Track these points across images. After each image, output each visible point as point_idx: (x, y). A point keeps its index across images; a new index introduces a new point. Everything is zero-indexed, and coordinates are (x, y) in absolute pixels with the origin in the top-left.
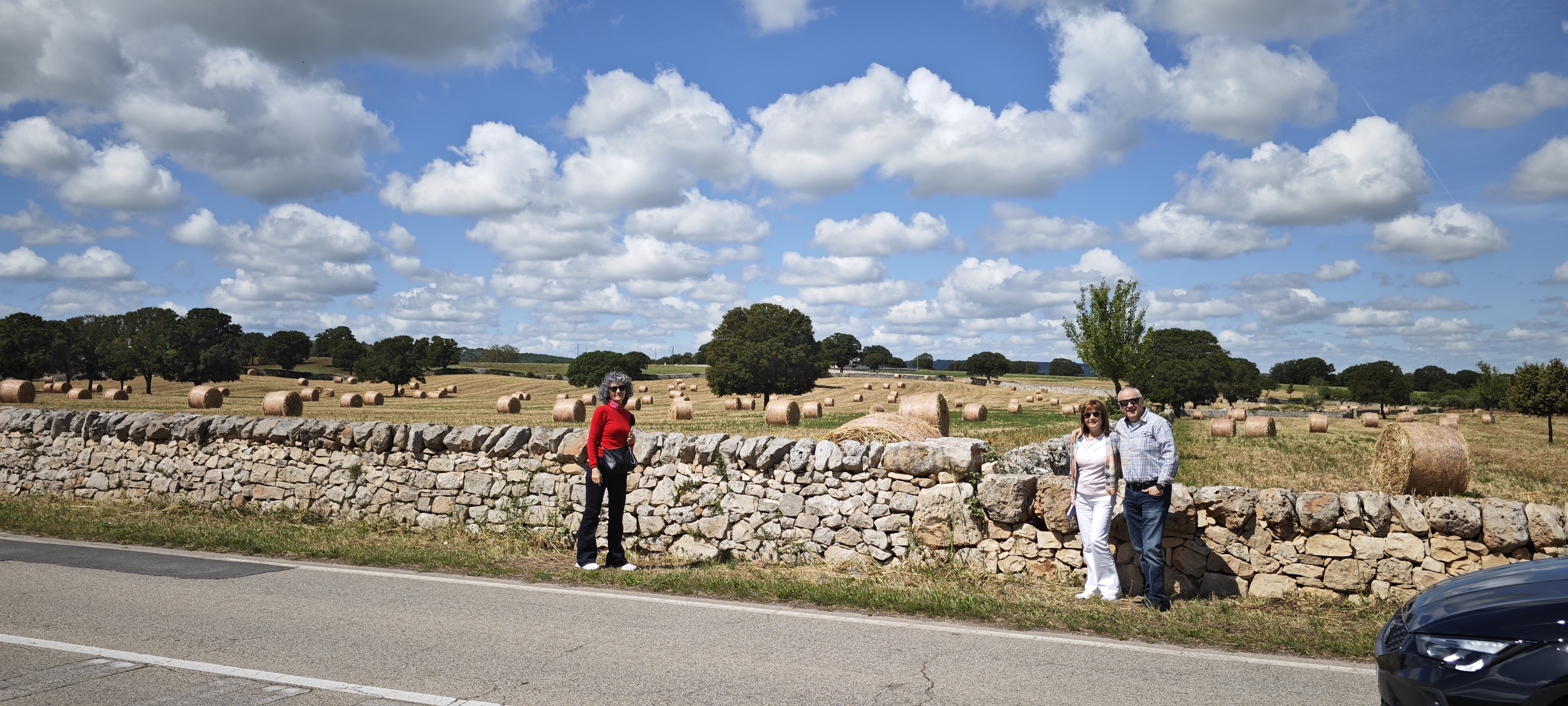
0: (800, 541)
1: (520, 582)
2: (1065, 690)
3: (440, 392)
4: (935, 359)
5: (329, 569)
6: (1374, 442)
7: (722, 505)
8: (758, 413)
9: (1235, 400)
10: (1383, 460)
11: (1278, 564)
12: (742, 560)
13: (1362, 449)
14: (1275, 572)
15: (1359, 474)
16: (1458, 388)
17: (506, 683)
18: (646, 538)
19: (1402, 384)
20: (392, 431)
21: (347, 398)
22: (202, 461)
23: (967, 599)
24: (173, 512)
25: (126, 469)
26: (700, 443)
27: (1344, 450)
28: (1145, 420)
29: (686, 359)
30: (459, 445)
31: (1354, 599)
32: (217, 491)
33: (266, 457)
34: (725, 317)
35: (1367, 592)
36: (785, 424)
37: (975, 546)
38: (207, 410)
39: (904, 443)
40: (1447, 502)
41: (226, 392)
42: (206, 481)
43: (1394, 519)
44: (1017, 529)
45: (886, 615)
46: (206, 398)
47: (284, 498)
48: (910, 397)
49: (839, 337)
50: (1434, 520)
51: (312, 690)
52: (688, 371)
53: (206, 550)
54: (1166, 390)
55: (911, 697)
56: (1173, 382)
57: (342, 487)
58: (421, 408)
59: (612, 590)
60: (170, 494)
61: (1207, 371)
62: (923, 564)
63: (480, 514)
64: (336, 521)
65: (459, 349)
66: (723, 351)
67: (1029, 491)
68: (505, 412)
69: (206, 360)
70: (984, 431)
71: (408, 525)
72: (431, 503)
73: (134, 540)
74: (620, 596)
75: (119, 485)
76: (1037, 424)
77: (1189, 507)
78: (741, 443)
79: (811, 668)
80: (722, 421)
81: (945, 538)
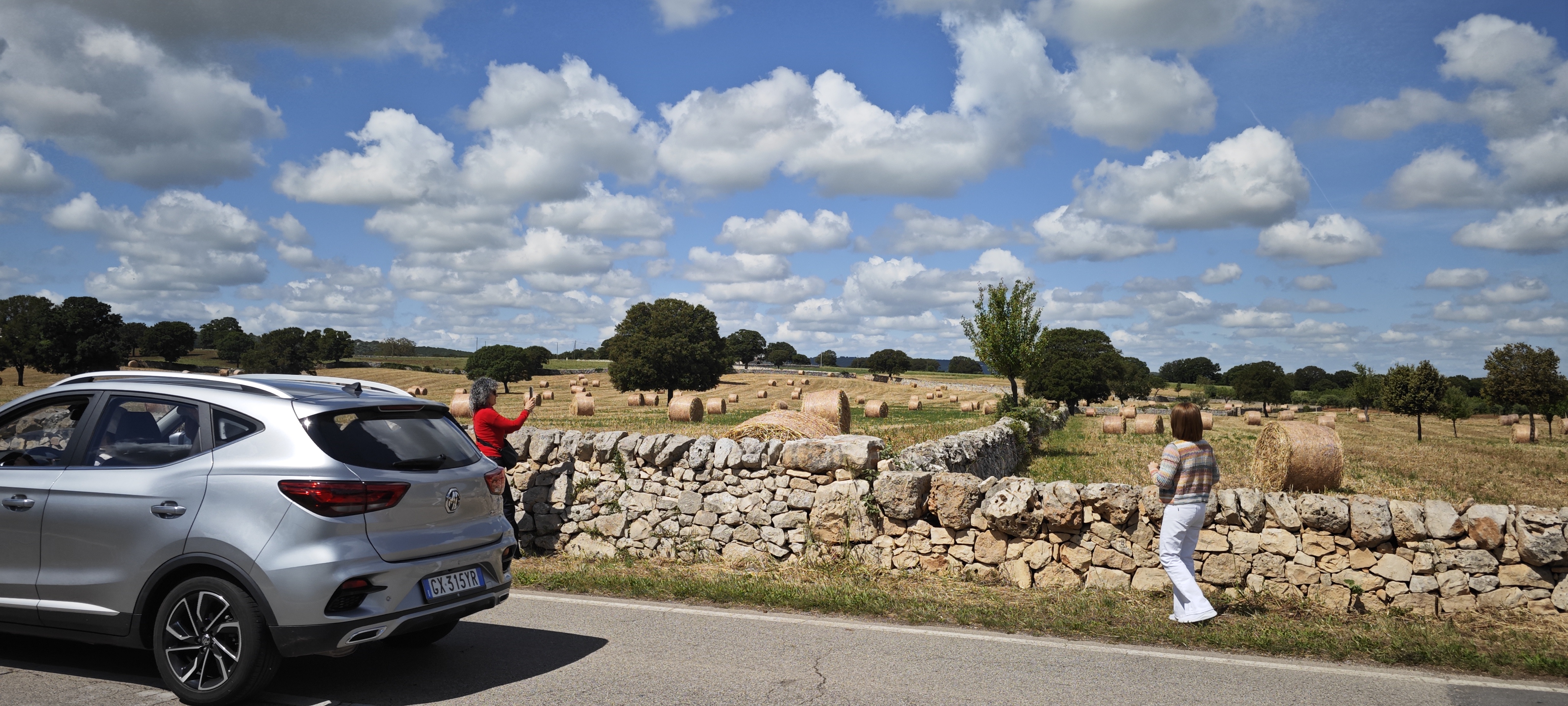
0: (698, 539)
2: (953, 684)
4: (838, 356)
6: (1255, 438)
7: (619, 503)
8: (661, 409)
9: (1126, 398)
10: (1263, 457)
12: (640, 558)
13: (1244, 446)
15: (1240, 470)
16: (1336, 387)
18: (542, 536)
19: (1284, 384)
23: (862, 595)
26: (598, 441)
27: (1227, 448)
29: (589, 354)
31: (1231, 592)
34: (628, 312)
35: (1243, 585)
36: (688, 420)
37: (870, 542)
39: (803, 441)
40: (1318, 499)
43: (1268, 515)
44: (911, 525)
45: (781, 611)
48: (812, 394)
49: (745, 333)
50: (1306, 516)
52: (591, 367)
54: (1061, 388)
55: (803, 692)
56: (1068, 380)
61: (1100, 370)
62: (820, 560)
65: (353, 342)
66: (626, 346)
67: (923, 487)
69: (83, 351)
70: (884, 427)
76: (936, 421)
77: (1076, 503)
78: (640, 441)
79: (706, 666)
80: (623, 416)
81: (841, 534)
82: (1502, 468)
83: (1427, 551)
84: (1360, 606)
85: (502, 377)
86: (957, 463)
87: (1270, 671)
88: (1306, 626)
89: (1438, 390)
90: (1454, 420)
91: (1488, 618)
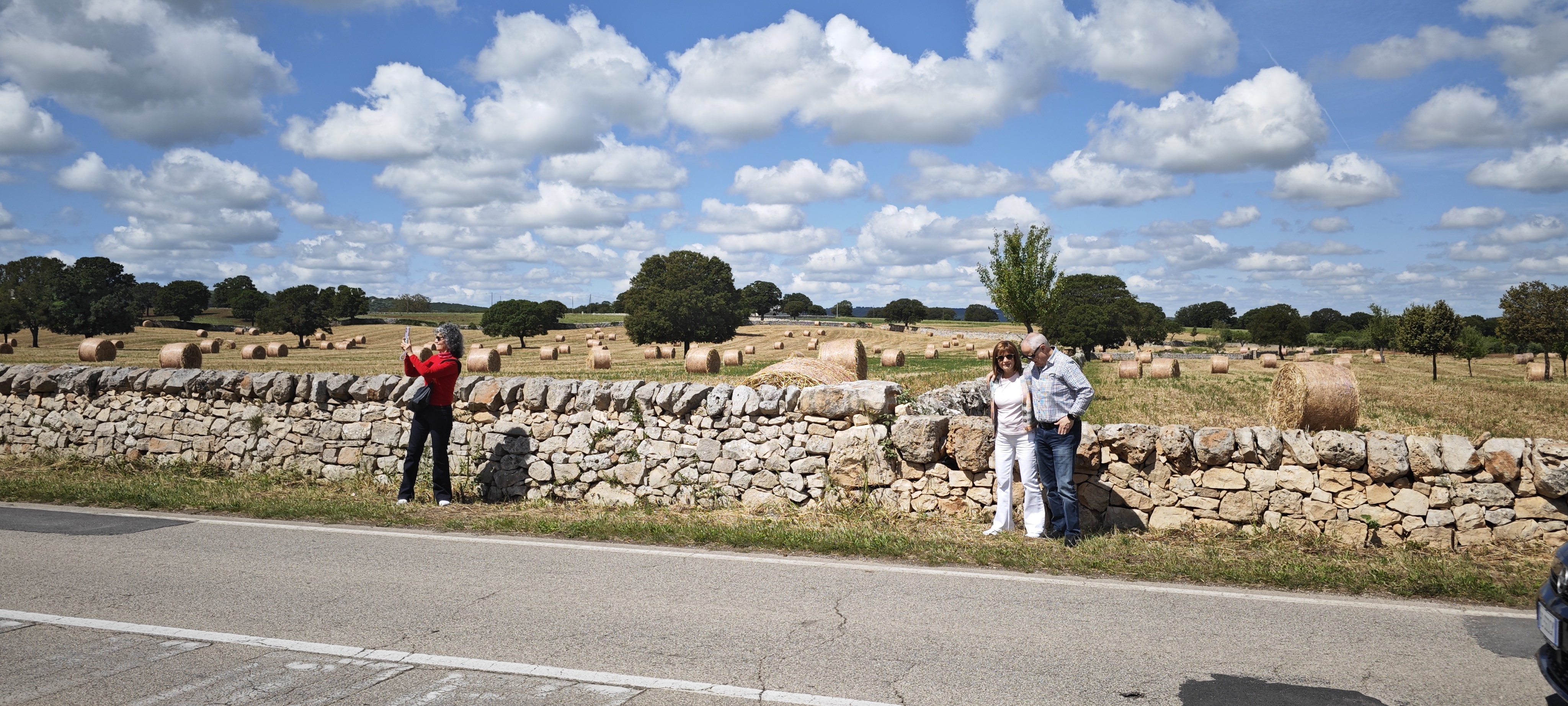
0: (718, 485)
1: (431, 532)
2: (973, 622)
3: (348, 343)
4: (854, 306)
5: (230, 523)
6: (1271, 380)
7: (638, 452)
8: (678, 361)
9: (1142, 343)
10: (1279, 398)
11: (1176, 497)
12: (659, 506)
13: (1259, 388)
14: (1174, 505)
15: (1256, 411)
16: (1351, 329)
17: (416, 632)
18: (561, 485)
19: (1300, 326)
20: (294, 382)
21: (249, 349)
22: (93, 415)
23: (881, 537)
24: (62, 468)
25: (10, 424)
26: (615, 390)
27: (1243, 390)
29: (604, 308)
30: (365, 395)
31: (1248, 529)
32: (110, 446)
33: (161, 410)
34: (643, 265)
35: (1260, 522)
36: (705, 372)
37: (888, 486)
38: (100, 363)
39: (821, 387)
40: (1335, 436)
41: (120, 345)
42: (97, 435)
43: (1285, 452)
44: (929, 468)
45: (801, 555)
46: (98, 350)
47: (182, 451)
48: (829, 344)
49: (760, 285)
50: (1323, 453)
51: (212, 643)
52: (606, 320)
53: (99, 506)
54: (1077, 334)
55: (824, 632)
56: (1084, 326)
57: (243, 439)
58: (328, 359)
59: (527, 538)
60: (59, 449)
61: (1116, 315)
62: (839, 504)
63: (389, 464)
64: (237, 474)
65: (368, 298)
66: (642, 299)
67: (941, 431)
69: (97, 312)
70: (901, 376)
71: (313, 478)
72: (337, 454)
73: (20, 497)
74: (534, 544)
75: (4, 441)
76: (953, 368)
77: (1095, 444)
78: (657, 389)
79: (727, 609)
80: (640, 369)
81: (859, 479)
82: (1517, 406)
83: (1444, 486)
84: (1376, 541)
85: (518, 331)
86: (974, 408)
87: (1288, 605)
88: (1324, 561)
89: (1453, 329)
90: (1469, 360)
91: (1504, 550)
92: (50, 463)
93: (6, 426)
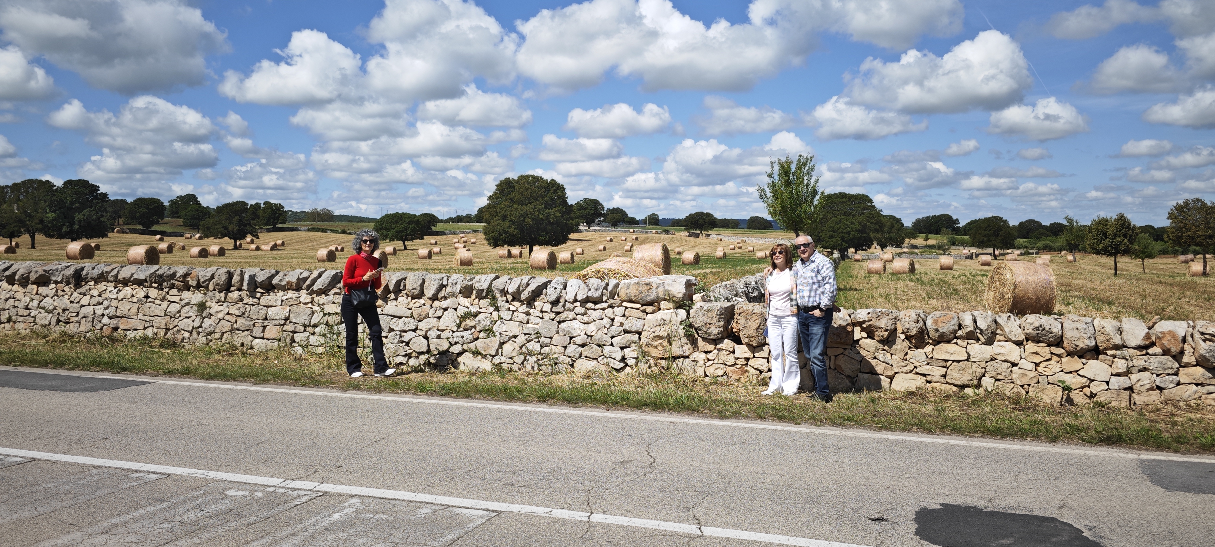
0: (555, 356)
1: (335, 390)
2: (753, 462)
3: (271, 246)
4: (660, 218)
5: (182, 383)
6: (987, 276)
7: (494, 329)
8: (524, 260)
9: (886, 246)
10: (993, 289)
11: (913, 366)
12: (511, 371)
13: (978, 282)
14: (911, 372)
15: (975, 300)
16: (1050, 236)
17: (325, 467)
18: (435, 355)
19: (1009, 233)
20: (230, 275)
21: (195, 250)
22: (77, 300)
23: (682, 396)
24: (54, 341)
25: (14, 307)
26: (477, 282)
27: (965, 283)
28: (813, 259)
29: (468, 219)
30: (285, 285)
31: (969, 391)
32: (90, 324)
33: (129, 296)
34: (497, 186)
35: (978, 386)
36: (545, 268)
37: (688, 357)
38: (82, 261)
39: (635, 280)
40: (1038, 318)
41: (97, 247)
42: (81, 315)
43: (999, 331)
44: (719, 343)
45: (620, 410)
46: (81, 251)
47: (145, 328)
48: (642, 247)
49: (587, 201)
50: (1028, 332)
51: (169, 475)
52: (469, 229)
53: (82, 370)
54: (834, 240)
55: (638, 469)
56: (840, 233)
57: (191, 319)
58: (256, 258)
59: (409, 396)
60: (52, 327)
61: (865, 225)
62: (649, 371)
63: (303, 339)
64: (187, 346)
65: (286, 211)
66: (496, 212)
67: (729, 314)
68: (323, 261)
69: (80, 221)
70: (697, 272)
71: (245, 349)
72: (263, 331)
73: (22, 363)
74: (414, 400)
75: (9, 320)
76: (738, 266)
77: (848, 325)
78: (509, 282)
79: (562, 451)
80: (495, 266)
81: (665, 351)
82: (1181, 296)
83: (1124, 358)
84: (1070, 401)
85: (402, 237)
86: (754, 297)
87: (1000, 450)
88: (1028, 416)
89: (1130, 236)
90: (1143, 260)
91: (1170, 408)
92: (45, 337)
93: (11, 309)
